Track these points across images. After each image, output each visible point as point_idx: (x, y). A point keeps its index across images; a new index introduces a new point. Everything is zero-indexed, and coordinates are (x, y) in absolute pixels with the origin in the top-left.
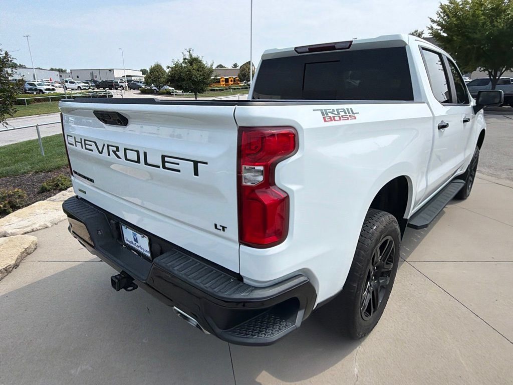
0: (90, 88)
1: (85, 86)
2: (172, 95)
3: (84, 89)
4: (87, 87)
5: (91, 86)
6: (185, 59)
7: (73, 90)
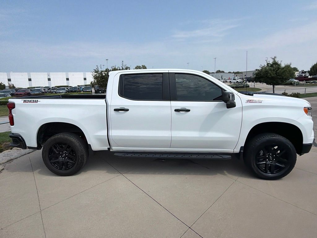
0: (243, 82)
1: (241, 81)
2: (294, 85)
3: (240, 83)
4: (242, 81)
5: (245, 81)
6: (268, 64)
7: (234, 83)
